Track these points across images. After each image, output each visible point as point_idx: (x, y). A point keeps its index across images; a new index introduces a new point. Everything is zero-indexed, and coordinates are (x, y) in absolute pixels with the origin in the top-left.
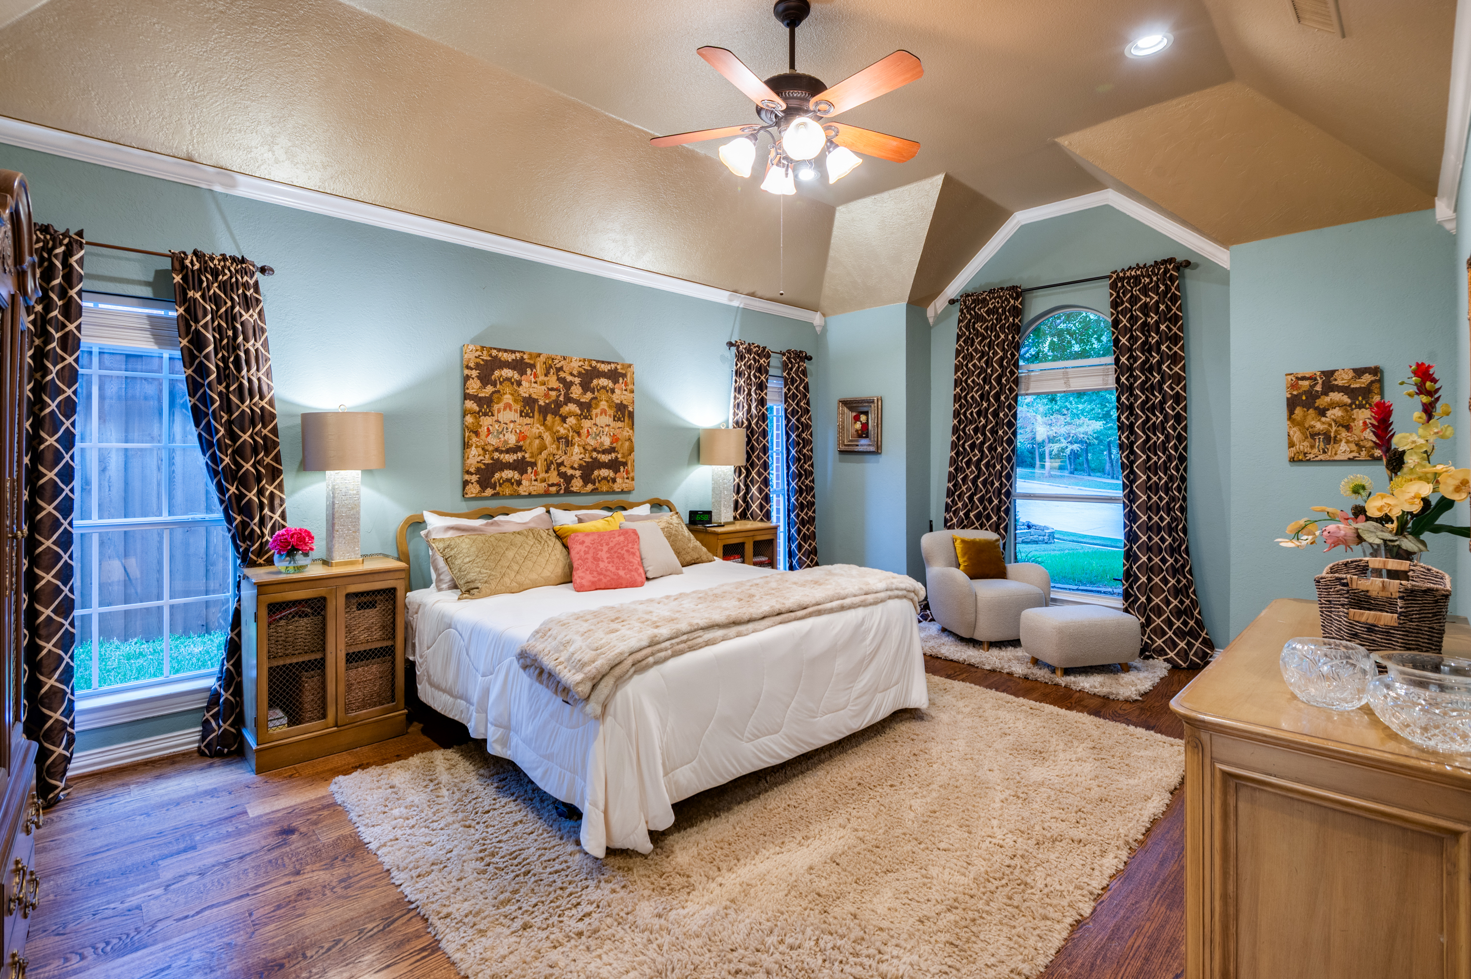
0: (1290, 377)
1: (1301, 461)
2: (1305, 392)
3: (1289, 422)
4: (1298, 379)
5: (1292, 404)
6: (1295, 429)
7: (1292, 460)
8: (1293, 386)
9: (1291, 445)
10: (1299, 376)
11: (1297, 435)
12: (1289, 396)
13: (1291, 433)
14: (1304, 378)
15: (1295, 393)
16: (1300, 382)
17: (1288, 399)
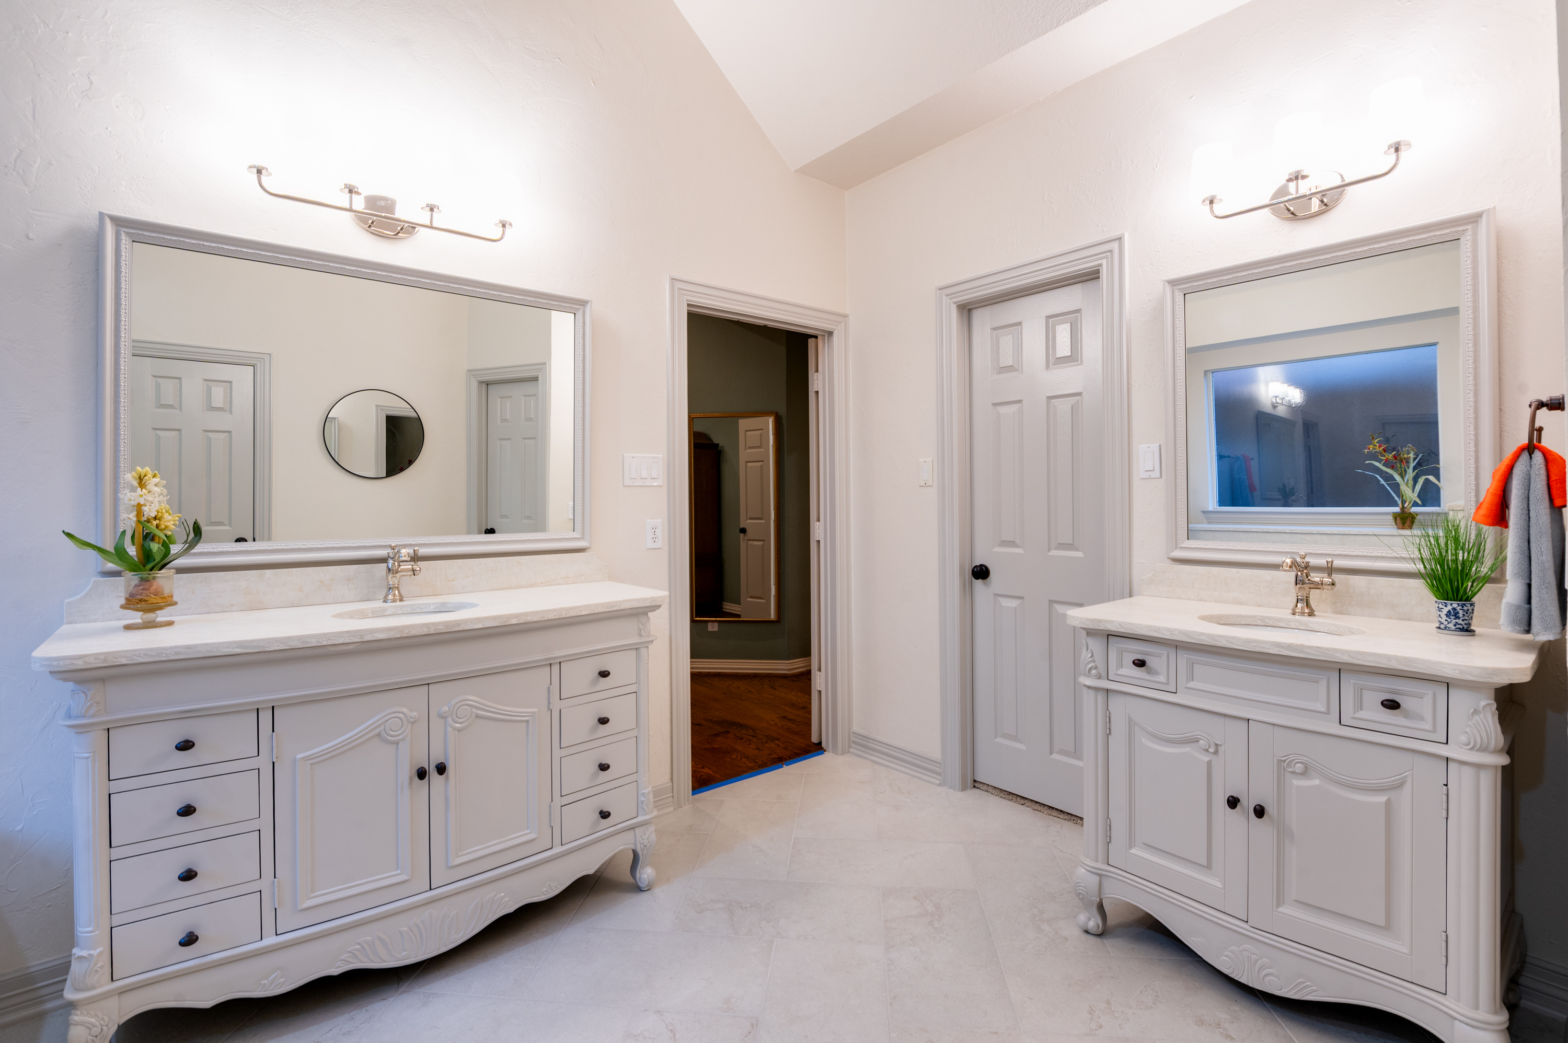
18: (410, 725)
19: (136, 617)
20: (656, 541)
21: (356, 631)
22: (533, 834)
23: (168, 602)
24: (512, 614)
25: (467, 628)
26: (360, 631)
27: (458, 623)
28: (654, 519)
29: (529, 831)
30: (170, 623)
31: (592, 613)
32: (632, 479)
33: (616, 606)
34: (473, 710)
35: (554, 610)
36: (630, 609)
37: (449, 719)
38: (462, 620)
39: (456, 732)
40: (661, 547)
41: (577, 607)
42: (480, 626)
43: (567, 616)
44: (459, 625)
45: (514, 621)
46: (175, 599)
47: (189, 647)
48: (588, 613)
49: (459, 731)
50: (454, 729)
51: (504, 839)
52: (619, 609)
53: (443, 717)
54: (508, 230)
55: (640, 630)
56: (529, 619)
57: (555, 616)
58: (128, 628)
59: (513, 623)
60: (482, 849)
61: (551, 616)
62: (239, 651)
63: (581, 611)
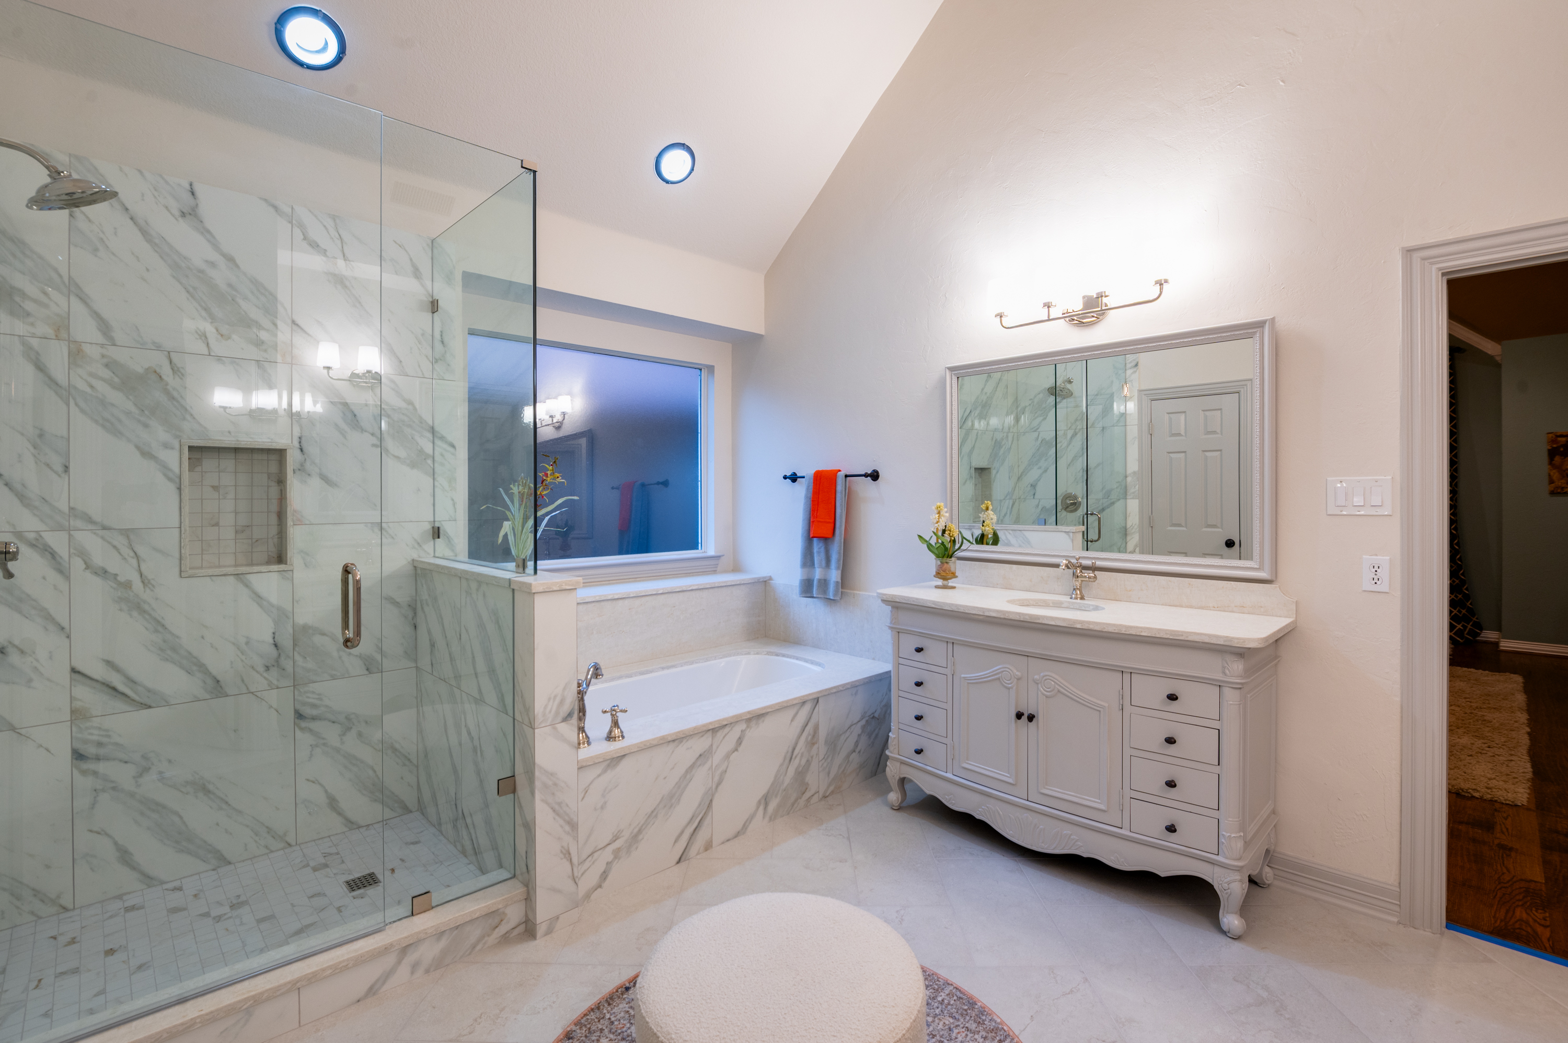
0: (1551, 435)
1: (1559, 493)
2: (1562, 446)
3: (1549, 467)
4: (1558, 436)
5: (1552, 454)
6: (1554, 471)
7: (1553, 493)
8: (1553, 441)
9: (1551, 481)
10: (1558, 434)
11: (1556, 475)
12: (1550, 448)
13: (1552, 474)
14: (1561, 436)
15: (1555, 446)
16: (1559, 439)
17: (1549, 450)
18: (1016, 680)
19: (940, 582)
20: (1378, 582)
21: (981, 608)
22: (1103, 805)
23: (954, 576)
24: (1077, 620)
25: (1044, 622)
26: (983, 608)
27: (1038, 617)
28: (1377, 555)
29: (1099, 801)
30: (954, 588)
31: (1154, 636)
32: (1338, 506)
33: (1182, 635)
34: (1056, 686)
35: (1114, 625)
36: (1202, 642)
37: (1040, 685)
38: (1041, 616)
39: (1045, 697)
40: (1387, 591)
41: (1137, 627)
42: (1053, 623)
43: (1126, 633)
44: (1039, 619)
45: (1079, 626)
46: (957, 574)
47: (917, 599)
48: (1149, 635)
49: (1046, 697)
50: (1044, 694)
51: (1078, 795)
52: (1186, 639)
53: (1036, 683)
54: (1165, 286)
55: (1224, 667)
56: (1091, 627)
57: (1115, 630)
58: (937, 587)
59: (1078, 627)
60: (1062, 793)
61: (1111, 629)
62: (933, 606)
63: (1142, 632)
